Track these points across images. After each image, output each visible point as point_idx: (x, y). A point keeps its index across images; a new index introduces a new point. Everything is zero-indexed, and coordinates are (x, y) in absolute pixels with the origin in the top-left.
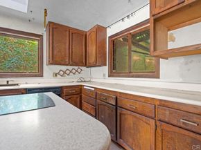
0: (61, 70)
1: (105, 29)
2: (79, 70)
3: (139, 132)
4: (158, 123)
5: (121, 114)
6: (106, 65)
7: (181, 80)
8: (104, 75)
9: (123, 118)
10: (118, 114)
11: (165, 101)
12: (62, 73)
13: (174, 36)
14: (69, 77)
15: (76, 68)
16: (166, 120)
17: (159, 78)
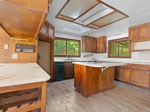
0: (88, 54)
1: (106, 37)
2: (92, 54)
3: (125, 74)
4: (131, 70)
5: (118, 69)
6: (106, 53)
7: (139, 59)
8: (105, 57)
9: (119, 70)
10: (117, 70)
11: (133, 64)
12: (86, 56)
13: (137, 44)
14: (89, 57)
15: (91, 53)
16: (133, 68)
17: (131, 58)
